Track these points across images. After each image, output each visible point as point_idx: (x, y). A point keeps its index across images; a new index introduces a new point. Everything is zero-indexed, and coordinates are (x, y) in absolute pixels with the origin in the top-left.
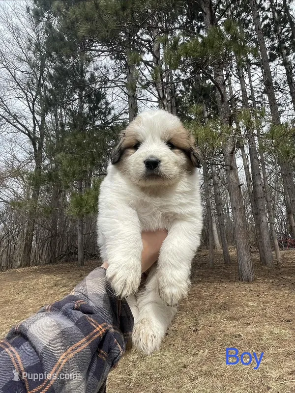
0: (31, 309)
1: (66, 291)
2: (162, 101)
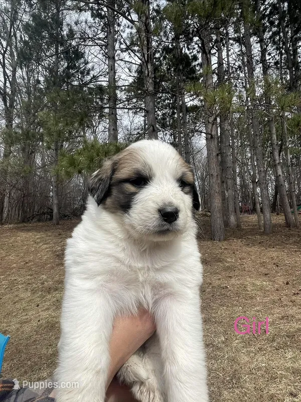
0: (15, 265)
1: (47, 248)
2: (147, 65)
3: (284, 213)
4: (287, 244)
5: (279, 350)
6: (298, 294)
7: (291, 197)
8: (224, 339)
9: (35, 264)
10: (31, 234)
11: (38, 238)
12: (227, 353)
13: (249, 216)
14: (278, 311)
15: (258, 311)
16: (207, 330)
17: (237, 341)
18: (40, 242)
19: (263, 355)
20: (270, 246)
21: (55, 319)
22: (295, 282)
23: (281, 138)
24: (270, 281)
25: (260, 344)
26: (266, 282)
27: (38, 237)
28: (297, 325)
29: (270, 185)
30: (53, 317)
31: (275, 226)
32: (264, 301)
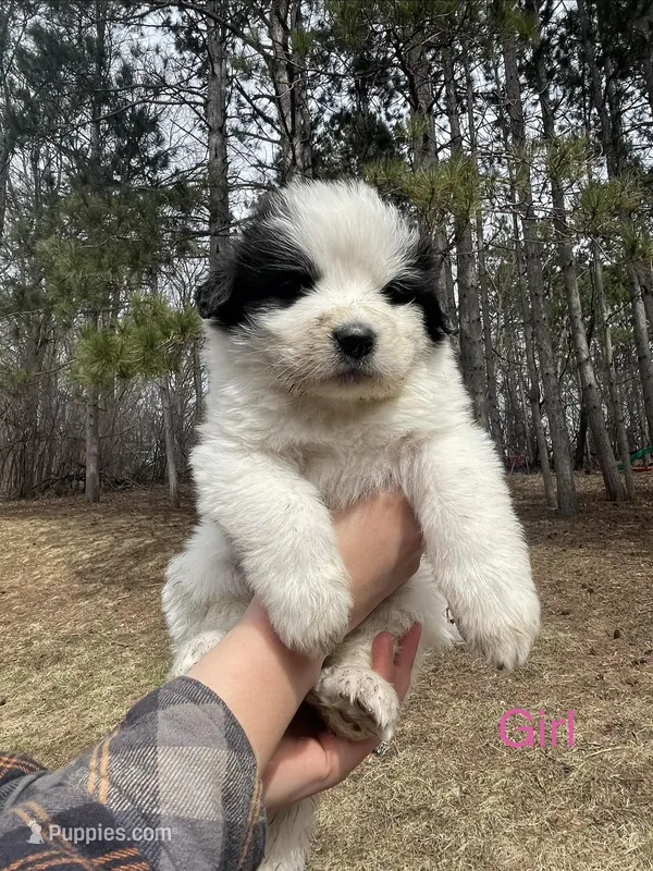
1: (58, 557)
2: (291, 141)
3: (602, 469)
4: (610, 538)
5: (602, 824)
6: (642, 662)
7: (615, 434)
8: (458, 794)
9: (22, 595)
10: (26, 524)
11: (42, 534)
12: (466, 835)
13: (525, 476)
14: (596, 711)
15: (548, 711)
16: (416, 765)
17: (492, 799)
18: (45, 543)
19: (561, 842)
20: (572, 544)
21: (36, 739)
22: (634, 632)
23: (592, 309)
24: (575, 629)
25: (553, 808)
26: (565, 632)
27: (42, 529)
28: (646, 751)
29: (569, 409)
30: (32, 735)
31: (583, 497)
32: (560, 683)
